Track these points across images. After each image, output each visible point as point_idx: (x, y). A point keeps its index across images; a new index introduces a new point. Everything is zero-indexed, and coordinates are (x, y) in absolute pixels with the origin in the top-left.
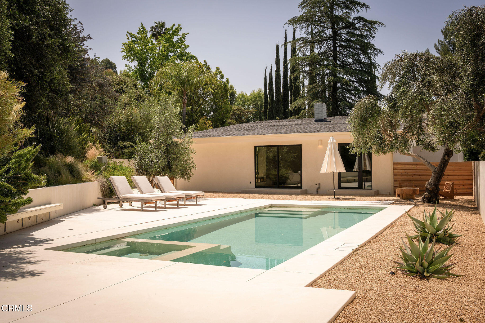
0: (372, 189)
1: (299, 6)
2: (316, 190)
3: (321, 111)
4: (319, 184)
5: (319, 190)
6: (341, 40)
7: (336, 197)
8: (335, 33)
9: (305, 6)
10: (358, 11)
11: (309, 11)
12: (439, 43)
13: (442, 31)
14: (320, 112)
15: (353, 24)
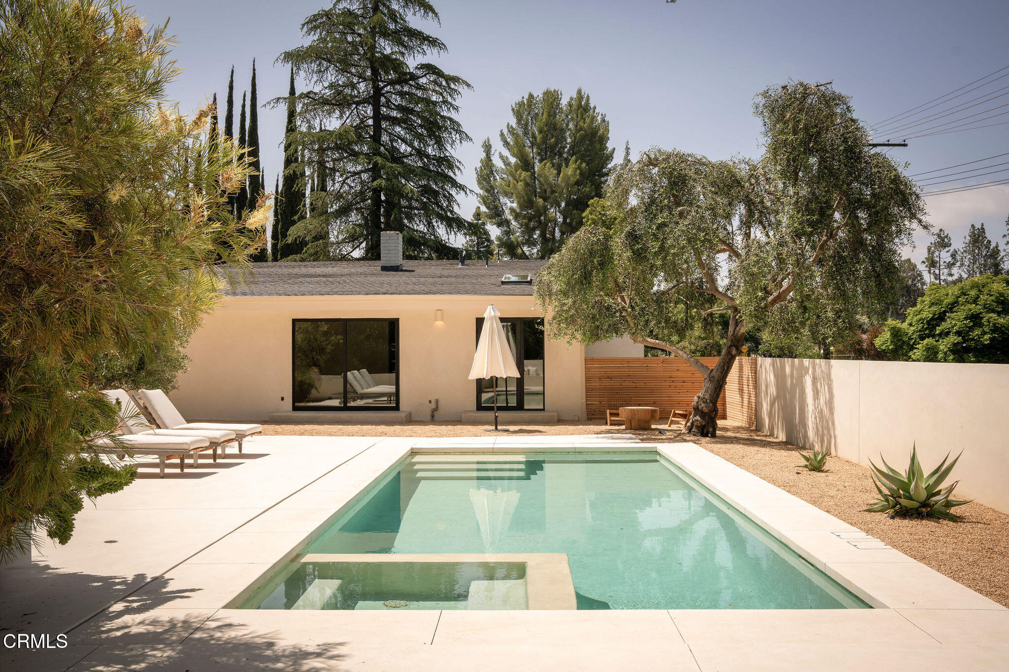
0: (543, 410)
1: (303, 25)
2: (429, 413)
3: (394, 248)
4: (437, 401)
5: (436, 414)
6: (388, 104)
7: (499, 427)
8: (378, 92)
9: (315, 28)
10: (424, 53)
11: (322, 40)
12: (509, 131)
13: (513, 110)
14: (393, 252)
15: (414, 77)
